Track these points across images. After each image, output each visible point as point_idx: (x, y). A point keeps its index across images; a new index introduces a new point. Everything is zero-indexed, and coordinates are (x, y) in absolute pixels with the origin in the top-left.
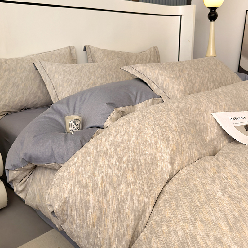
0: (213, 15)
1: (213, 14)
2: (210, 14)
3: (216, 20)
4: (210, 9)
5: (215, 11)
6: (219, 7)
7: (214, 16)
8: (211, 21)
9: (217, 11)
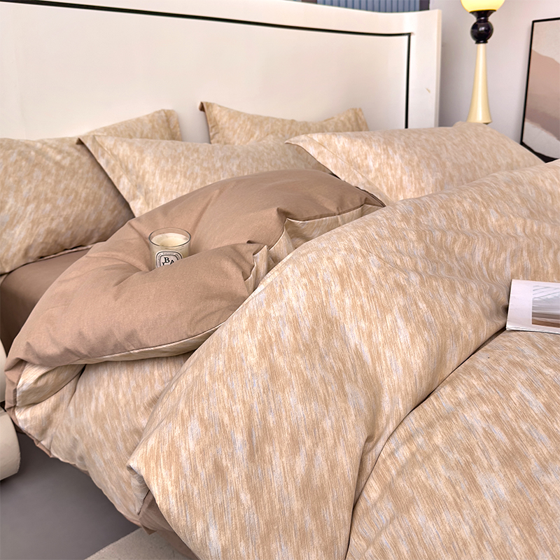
0: (483, 28)
2: (475, 27)
4: (475, 16)
5: (486, 21)
6: (495, 11)
7: (485, 30)
8: (478, 42)
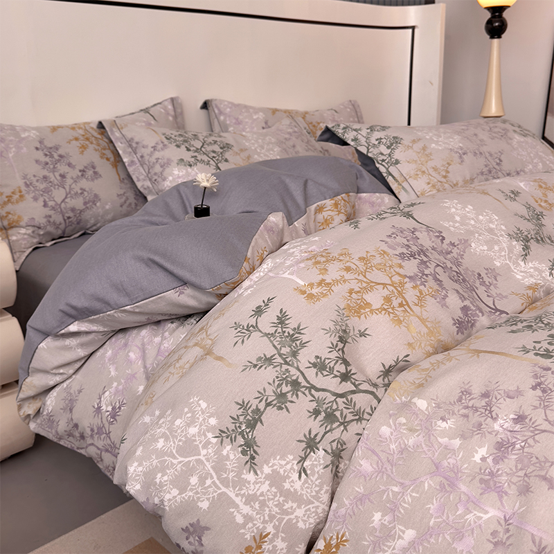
1: (496, 23)
2: (489, 22)
3: (503, 36)
4: (490, 12)
5: (500, 16)
6: (509, 7)
7: (499, 26)
8: (492, 37)
9: (505, 14)
